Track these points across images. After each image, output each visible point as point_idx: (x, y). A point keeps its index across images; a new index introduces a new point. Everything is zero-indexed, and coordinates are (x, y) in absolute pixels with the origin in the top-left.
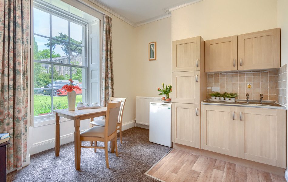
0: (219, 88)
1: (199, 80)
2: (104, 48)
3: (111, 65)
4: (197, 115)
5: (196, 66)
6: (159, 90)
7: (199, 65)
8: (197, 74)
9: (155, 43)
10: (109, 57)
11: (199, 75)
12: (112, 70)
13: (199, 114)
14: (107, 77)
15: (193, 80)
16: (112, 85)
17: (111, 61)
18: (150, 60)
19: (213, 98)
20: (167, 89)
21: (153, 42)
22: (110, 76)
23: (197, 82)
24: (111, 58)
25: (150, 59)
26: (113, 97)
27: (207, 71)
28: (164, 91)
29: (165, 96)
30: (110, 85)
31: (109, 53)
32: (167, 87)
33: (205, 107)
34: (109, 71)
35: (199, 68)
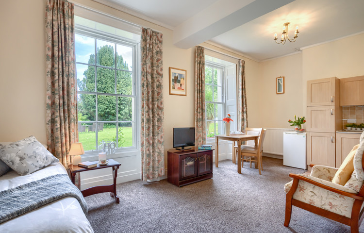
0: (356, 120)
1: (334, 113)
2: (240, 87)
3: (246, 100)
4: (332, 142)
5: (331, 101)
6: (290, 121)
7: (334, 100)
8: (332, 108)
9: (284, 77)
10: (244, 95)
11: (334, 109)
12: (246, 105)
13: (334, 141)
14: (243, 111)
15: (328, 113)
16: (247, 117)
17: (245, 97)
18: (277, 94)
19: (349, 128)
20: (299, 121)
21: (281, 77)
22: (245, 110)
23: (332, 114)
24: (245, 94)
25: (278, 92)
26: (247, 127)
27: (342, 105)
28: (295, 122)
29: (296, 127)
30: (245, 118)
31: (244, 91)
32: (299, 118)
33: (340, 135)
34: (245, 106)
35: (334, 103)
